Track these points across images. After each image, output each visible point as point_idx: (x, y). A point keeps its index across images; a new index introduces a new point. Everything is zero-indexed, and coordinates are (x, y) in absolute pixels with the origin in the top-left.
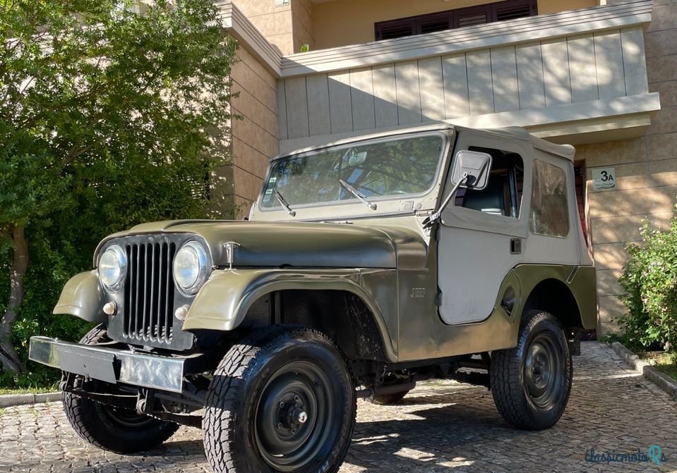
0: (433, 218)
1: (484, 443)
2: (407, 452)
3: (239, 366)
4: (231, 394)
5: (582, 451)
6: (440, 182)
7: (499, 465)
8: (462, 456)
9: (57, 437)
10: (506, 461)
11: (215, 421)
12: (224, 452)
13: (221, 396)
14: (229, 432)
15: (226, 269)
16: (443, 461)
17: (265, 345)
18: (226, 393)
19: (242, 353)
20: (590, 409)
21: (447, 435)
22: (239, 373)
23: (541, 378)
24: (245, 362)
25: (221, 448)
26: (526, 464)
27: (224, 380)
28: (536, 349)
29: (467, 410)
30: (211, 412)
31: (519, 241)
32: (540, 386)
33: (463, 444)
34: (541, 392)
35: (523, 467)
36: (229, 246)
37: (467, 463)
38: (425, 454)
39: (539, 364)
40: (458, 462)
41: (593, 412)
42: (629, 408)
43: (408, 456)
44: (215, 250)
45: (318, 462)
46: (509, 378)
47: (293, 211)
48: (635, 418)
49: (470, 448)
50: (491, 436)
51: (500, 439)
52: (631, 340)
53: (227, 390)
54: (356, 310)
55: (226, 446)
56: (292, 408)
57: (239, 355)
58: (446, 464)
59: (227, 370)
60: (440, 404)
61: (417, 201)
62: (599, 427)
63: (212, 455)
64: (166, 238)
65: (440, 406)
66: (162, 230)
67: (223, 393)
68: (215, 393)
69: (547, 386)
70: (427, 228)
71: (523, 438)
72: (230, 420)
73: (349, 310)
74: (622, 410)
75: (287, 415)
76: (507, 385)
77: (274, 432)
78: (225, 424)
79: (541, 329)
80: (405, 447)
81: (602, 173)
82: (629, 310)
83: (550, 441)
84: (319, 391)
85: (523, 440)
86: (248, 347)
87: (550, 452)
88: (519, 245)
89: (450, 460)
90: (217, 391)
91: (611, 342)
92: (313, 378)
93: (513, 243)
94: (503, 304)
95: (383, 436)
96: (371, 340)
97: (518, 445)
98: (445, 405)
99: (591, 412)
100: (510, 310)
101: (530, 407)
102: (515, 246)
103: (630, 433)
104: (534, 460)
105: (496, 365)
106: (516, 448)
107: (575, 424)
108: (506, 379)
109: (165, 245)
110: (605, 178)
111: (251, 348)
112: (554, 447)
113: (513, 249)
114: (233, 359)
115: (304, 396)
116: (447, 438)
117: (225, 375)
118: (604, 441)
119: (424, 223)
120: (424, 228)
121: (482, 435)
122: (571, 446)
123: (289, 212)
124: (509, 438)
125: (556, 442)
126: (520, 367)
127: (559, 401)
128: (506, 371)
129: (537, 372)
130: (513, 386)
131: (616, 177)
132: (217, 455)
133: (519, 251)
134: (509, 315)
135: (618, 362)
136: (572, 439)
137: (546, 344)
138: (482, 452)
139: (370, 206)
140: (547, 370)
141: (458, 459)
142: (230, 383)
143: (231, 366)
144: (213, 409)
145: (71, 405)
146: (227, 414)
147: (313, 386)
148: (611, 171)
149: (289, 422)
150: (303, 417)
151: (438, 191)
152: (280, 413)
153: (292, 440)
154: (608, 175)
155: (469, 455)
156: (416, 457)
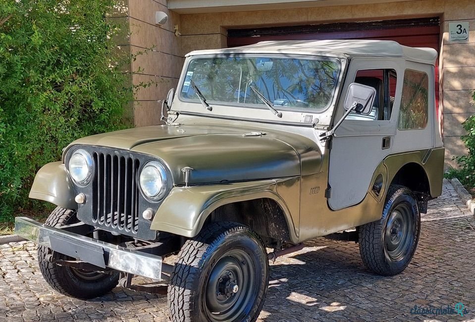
0: (329, 134)
1: (352, 288)
2: (296, 297)
3: (195, 257)
4: (190, 278)
5: (423, 296)
6: (334, 103)
7: (365, 309)
8: (338, 301)
9: (24, 282)
10: (370, 305)
11: (179, 296)
12: (186, 317)
13: (183, 279)
14: (190, 304)
15: (183, 187)
16: (324, 306)
17: (212, 242)
18: (186, 277)
19: (196, 248)
20: (430, 253)
21: (324, 281)
22: (195, 264)
23: (396, 236)
24: (199, 255)
25: (183, 314)
26: (384, 308)
27: (185, 268)
28: (395, 214)
29: (336, 253)
30: (175, 289)
31: (389, 138)
32: (395, 243)
33: (336, 289)
34: (395, 247)
35: (382, 311)
36: (185, 169)
37: (342, 308)
38: (310, 299)
39: (396, 226)
40: (334, 307)
41: (433, 256)
42: (460, 252)
43: (297, 300)
44: (175, 172)
45: (243, 316)
46: (373, 240)
47: (210, 106)
48: (464, 263)
49: (342, 293)
50: (357, 281)
51: (364, 284)
52: (467, 177)
53: (188, 275)
54: (269, 205)
55: (187, 313)
56: (228, 283)
57: (194, 249)
58: (327, 309)
59: (186, 260)
60: (315, 247)
61: (315, 116)
62: (436, 273)
63: (176, 318)
64: (130, 154)
65: (315, 249)
66: (129, 149)
67: (184, 276)
68: (178, 276)
69: (399, 243)
70: (323, 141)
71: (380, 283)
72: (190, 296)
73: (264, 205)
74: (454, 254)
75: (225, 288)
76: (371, 245)
77: (215, 299)
78: (187, 299)
79: (400, 201)
80: (294, 291)
81: (457, 26)
82: (469, 150)
83: (401, 287)
84: (245, 267)
85: (381, 285)
86: (200, 244)
87: (400, 297)
88: (389, 142)
89: (329, 305)
90: (180, 275)
91: (451, 178)
92: (240, 259)
93: (384, 140)
94: (374, 188)
95: (276, 281)
96: (280, 227)
97: (377, 289)
98: (319, 248)
99: (431, 256)
100: (379, 192)
101: (387, 260)
102: (386, 143)
103: (459, 278)
104: (389, 304)
105: (364, 230)
106: (376, 293)
107: (419, 270)
108: (371, 241)
109: (130, 160)
110: (459, 31)
111: (203, 245)
112: (403, 292)
113: (384, 146)
114: (190, 252)
115: (235, 271)
116: (325, 283)
117: (185, 264)
118: (439, 286)
119: (321, 136)
120: (321, 140)
121: (350, 280)
122: (416, 292)
123: (207, 108)
124: (371, 283)
125: (405, 288)
126: (382, 231)
127: (408, 253)
128: (371, 235)
129: (394, 232)
130: (376, 246)
131: (469, 31)
132: (180, 318)
133: (389, 146)
134: (378, 195)
135: (455, 199)
136: (416, 284)
137: (402, 211)
138: (351, 297)
139: (277, 114)
140: (401, 230)
141: (335, 304)
142: (189, 270)
143: (189, 257)
144: (177, 288)
145: (48, 267)
146: (188, 292)
147: (240, 264)
148: (465, 25)
149: (226, 292)
150: (236, 289)
151: (332, 110)
152: (219, 286)
153: (226, 303)
154: (462, 29)
155: (342, 299)
156: (304, 302)
